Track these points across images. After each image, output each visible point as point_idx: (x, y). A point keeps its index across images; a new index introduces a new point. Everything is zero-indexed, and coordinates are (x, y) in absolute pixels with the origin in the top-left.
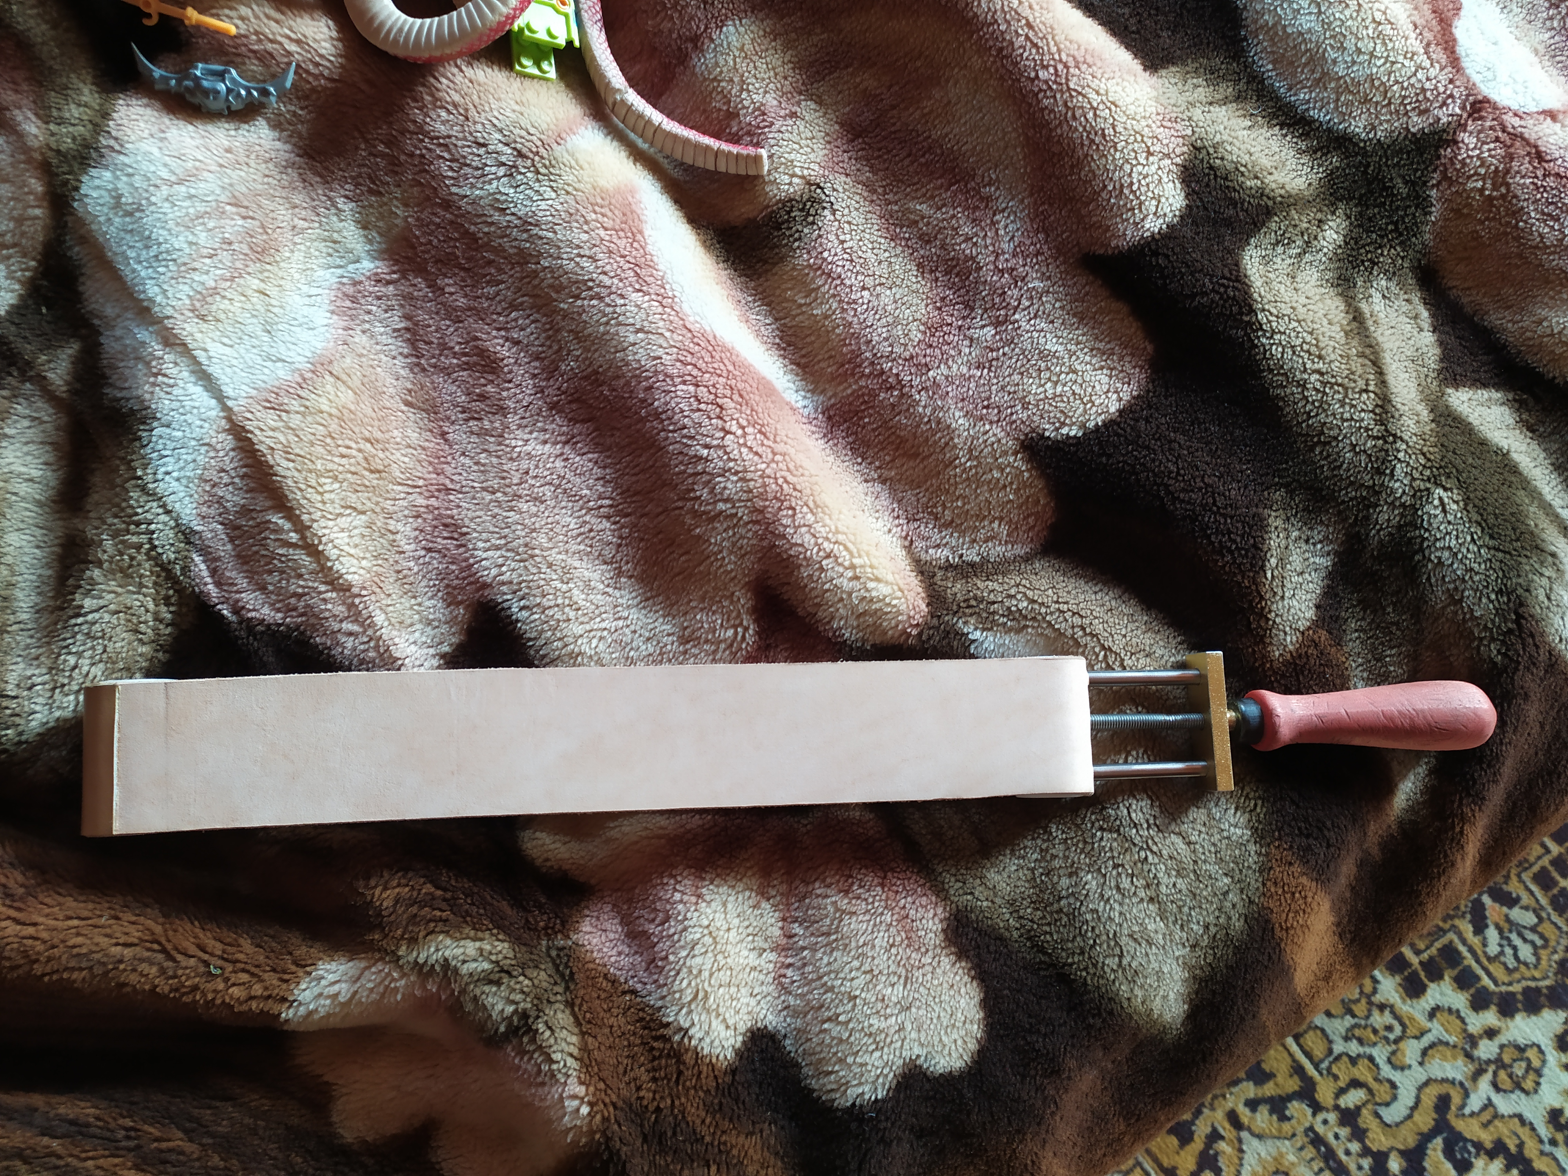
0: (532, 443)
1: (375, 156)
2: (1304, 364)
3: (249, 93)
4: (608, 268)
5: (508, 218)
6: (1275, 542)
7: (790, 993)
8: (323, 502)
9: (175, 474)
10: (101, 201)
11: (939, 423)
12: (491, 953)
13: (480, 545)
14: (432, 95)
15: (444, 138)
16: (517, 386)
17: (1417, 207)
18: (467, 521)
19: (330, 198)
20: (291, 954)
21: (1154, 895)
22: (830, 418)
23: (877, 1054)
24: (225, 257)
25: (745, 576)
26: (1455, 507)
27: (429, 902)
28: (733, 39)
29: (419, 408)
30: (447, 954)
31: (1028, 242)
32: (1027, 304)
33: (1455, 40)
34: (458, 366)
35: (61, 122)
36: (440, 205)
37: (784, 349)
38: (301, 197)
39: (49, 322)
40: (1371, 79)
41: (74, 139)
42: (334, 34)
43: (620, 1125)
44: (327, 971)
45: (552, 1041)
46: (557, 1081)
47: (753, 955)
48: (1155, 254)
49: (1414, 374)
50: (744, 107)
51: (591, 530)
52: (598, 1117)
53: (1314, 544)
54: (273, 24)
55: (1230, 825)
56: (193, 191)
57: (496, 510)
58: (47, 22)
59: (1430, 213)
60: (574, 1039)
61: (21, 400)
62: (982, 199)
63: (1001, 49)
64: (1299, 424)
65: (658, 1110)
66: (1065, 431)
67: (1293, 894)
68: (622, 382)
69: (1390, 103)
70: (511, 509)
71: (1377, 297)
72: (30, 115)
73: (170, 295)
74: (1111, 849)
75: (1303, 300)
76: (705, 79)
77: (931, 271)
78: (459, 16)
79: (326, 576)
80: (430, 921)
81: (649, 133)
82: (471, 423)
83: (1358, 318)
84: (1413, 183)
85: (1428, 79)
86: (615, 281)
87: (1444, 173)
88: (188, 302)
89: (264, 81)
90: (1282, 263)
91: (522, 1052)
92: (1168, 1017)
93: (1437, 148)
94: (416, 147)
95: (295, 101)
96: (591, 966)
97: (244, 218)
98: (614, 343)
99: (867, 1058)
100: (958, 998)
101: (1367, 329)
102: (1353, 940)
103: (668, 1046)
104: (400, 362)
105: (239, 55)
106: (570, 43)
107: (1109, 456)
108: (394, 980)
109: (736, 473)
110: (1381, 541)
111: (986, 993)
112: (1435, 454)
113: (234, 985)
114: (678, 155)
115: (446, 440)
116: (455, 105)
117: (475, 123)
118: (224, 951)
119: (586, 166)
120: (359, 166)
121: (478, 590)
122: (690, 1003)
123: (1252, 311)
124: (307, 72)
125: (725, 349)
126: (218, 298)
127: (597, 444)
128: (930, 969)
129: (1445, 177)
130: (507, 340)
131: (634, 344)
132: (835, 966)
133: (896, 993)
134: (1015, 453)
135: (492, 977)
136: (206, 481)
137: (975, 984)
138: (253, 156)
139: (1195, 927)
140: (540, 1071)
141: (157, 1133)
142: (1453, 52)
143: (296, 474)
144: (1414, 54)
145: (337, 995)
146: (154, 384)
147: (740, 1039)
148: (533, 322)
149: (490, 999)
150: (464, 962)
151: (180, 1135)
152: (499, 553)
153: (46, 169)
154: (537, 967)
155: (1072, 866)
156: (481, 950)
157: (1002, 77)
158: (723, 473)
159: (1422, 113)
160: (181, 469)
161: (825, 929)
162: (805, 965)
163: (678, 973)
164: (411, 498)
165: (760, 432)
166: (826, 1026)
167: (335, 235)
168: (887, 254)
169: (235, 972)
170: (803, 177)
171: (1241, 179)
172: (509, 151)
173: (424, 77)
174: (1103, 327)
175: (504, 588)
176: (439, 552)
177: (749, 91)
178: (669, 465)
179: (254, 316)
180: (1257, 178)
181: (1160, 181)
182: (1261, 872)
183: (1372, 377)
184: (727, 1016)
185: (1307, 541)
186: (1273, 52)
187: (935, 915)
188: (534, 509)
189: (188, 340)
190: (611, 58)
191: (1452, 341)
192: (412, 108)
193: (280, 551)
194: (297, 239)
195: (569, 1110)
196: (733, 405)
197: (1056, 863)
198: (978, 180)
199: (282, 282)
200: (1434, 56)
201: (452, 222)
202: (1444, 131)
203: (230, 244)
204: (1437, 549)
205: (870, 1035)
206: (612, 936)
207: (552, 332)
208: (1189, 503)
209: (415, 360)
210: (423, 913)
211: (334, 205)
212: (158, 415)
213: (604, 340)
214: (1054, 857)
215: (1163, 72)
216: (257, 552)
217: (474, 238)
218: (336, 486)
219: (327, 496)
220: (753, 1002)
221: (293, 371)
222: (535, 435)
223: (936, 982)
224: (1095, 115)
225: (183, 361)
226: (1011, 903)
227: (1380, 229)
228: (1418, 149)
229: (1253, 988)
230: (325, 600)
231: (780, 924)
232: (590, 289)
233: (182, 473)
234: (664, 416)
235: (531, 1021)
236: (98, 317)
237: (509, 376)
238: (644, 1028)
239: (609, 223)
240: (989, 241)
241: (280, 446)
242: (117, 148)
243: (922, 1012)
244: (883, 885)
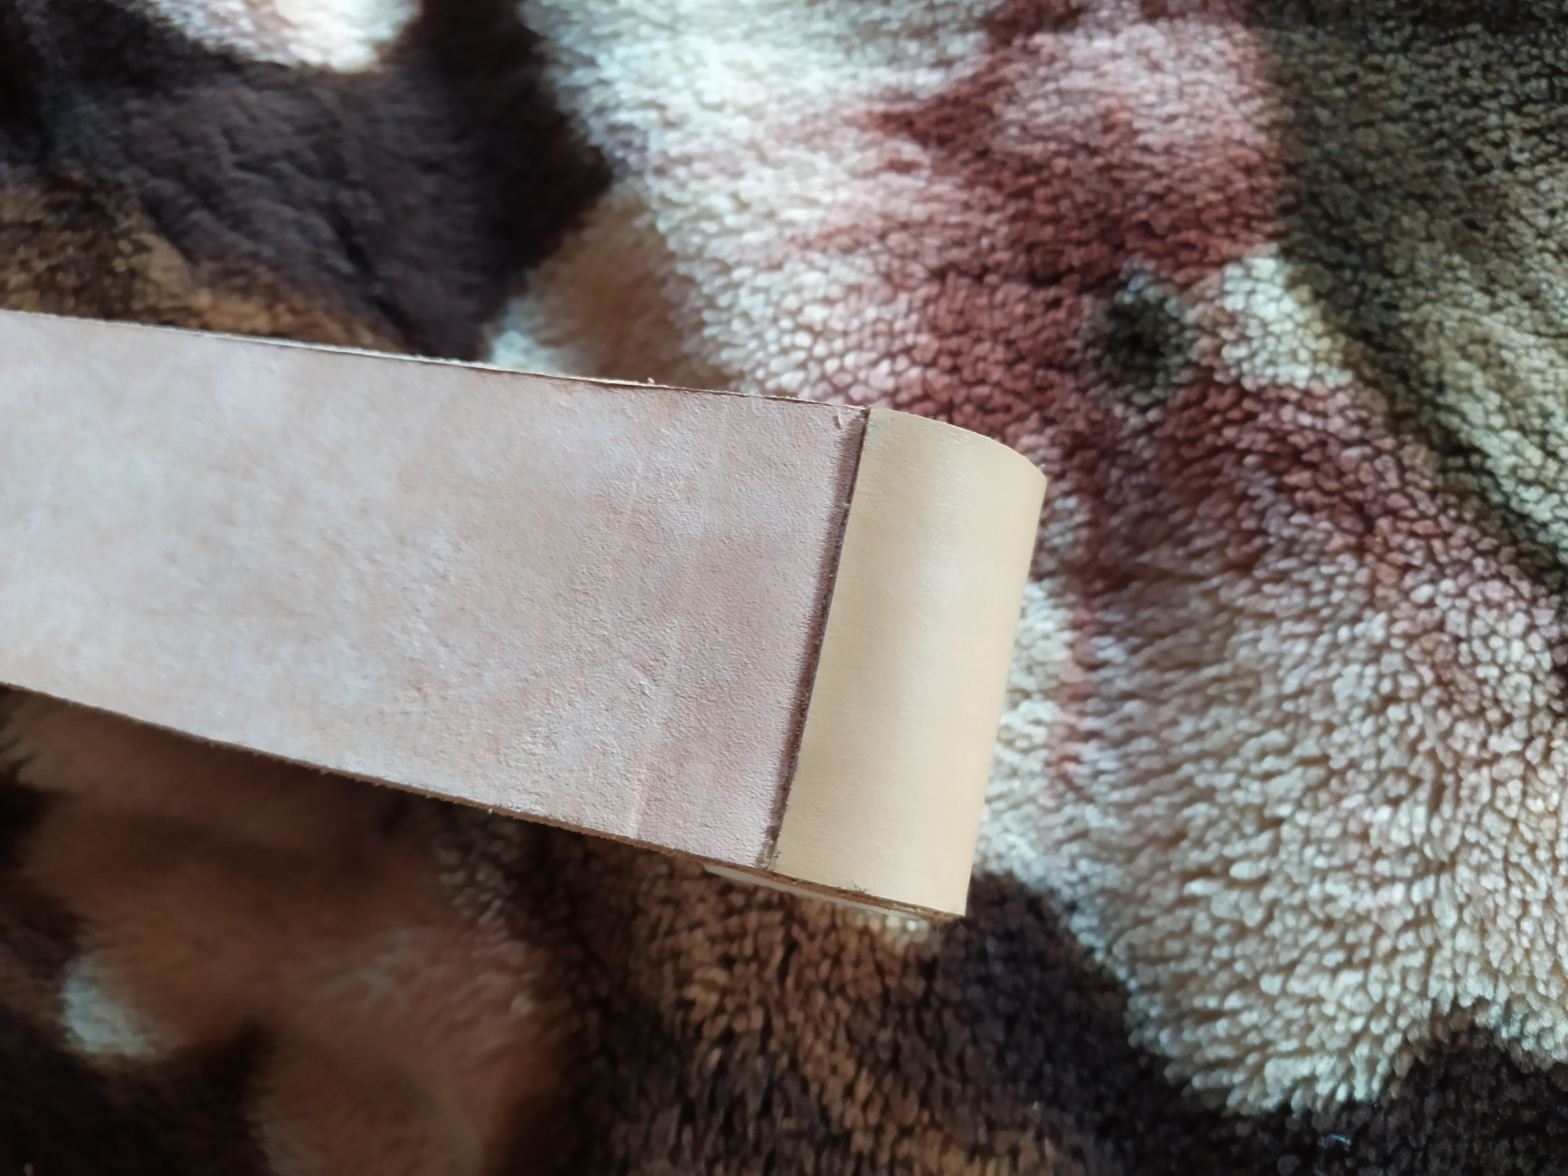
7: (1089, 800)
23: (1350, 978)
47: (997, 704)
65: (728, 1038)
99: (1320, 984)
128: (1517, 768)
132: (1216, 741)
161: (1186, 655)
162: (1130, 735)
166: (1196, 887)
205: (1329, 924)
223: (1537, 805)
231: (1068, 636)
243: (1492, 881)
244: (1359, 551)
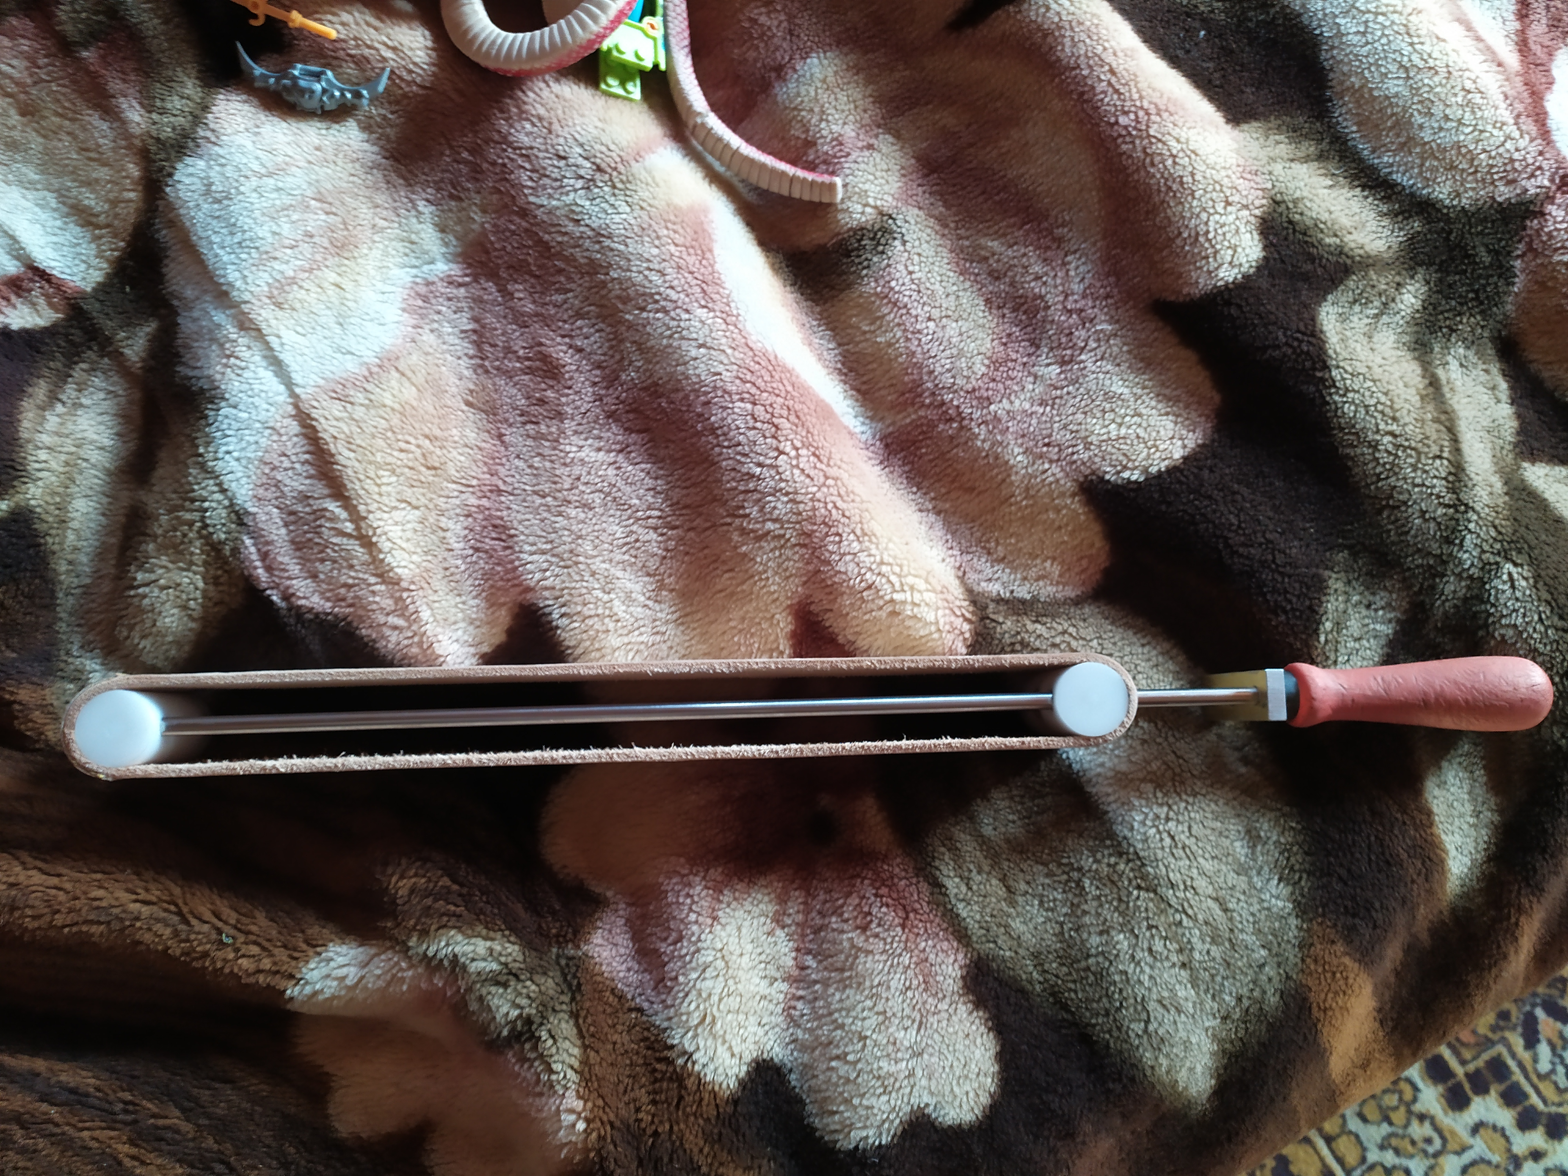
0: (586, 450)
1: (458, 162)
2: (1377, 425)
3: (343, 95)
4: (676, 283)
5: (582, 229)
6: (1333, 605)
7: (799, 1026)
8: (380, 495)
9: (235, 454)
10: (193, 188)
11: (997, 458)
12: (500, 954)
13: (527, 548)
14: (518, 107)
15: (527, 148)
16: (576, 393)
17: (1500, 277)
18: (515, 524)
19: (411, 201)
20: (303, 932)
21: (1186, 961)
22: (887, 446)
23: (884, 1098)
24: (306, 248)
25: (788, 598)
26: (1524, 583)
27: (444, 895)
28: (816, 70)
29: (480, 409)
30: (457, 950)
31: (1098, 284)
32: (1094, 345)
33: (1546, 113)
34: (521, 369)
35: (163, 112)
36: (517, 213)
37: (846, 375)
38: (384, 197)
39: (131, 301)
40: (1458, 146)
41: (174, 129)
42: (429, 44)
43: (615, 1146)
44: (337, 953)
45: (554, 1050)
46: (555, 1092)
47: (764, 983)
48: (1228, 303)
49: (1490, 445)
50: (822, 137)
51: (637, 541)
52: (594, 1135)
53: (1376, 610)
54: (372, 31)
55: (1272, 896)
56: (280, 184)
57: (545, 515)
58: (159, 17)
59: (1513, 284)
60: (576, 1051)
61: (99, 374)
62: (1054, 240)
63: (1082, 94)
64: (1368, 486)
65: (656, 1134)
66: (1126, 475)
67: (1334, 974)
68: (681, 395)
69: (1476, 172)
70: (560, 514)
71: (1454, 365)
72: (135, 103)
73: (249, 280)
74: (1147, 910)
75: (1379, 360)
76: (786, 108)
77: (999, 308)
78: (551, 32)
79: (376, 568)
80: (444, 914)
81: (727, 157)
82: (528, 427)
83: (1434, 383)
84: (1497, 253)
85: (1517, 150)
86: (682, 296)
87: (1530, 244)
88: (266, 289)
89: (358, 84)
90: (1359, 322)
91: (523, 1060)
92: (1193, 1091)
93: (1524, 218)
94: (499, 157)
95: (386, 105)
96: (599, 979)
97: (327, 213)
98: (676, 356)
99: (873, 1101)
100: (972, 1048)
101: (1443, 395)
102: (1394, 1028)
103: (671, 1069)
104: (464, 362)
105: (336, 58)
106: (656, 66)
107: (1169, 504)
108: (401, 970)
109: (787, 494)
110: (1445, 613)
111: (1003, 1046)
112: (1507, 527)
113: (243, 956)
114: (754, 179)
115: (503, 442)
116: (540, 119)
117: (558, 136)
118: (238, 921)
119: (661, 184)
120: (443, 171)
121: (521, 593)
122: (697, 1026)
123: (1326, 367)
124: (400, 78)
125: (786, 370)
126: (295, 287)
127: (650, 455)
128: (946, 1015)
129: (1530, 248)
130: (571, 347)
131: (696, 359)
132: (847, 1003)
133: (910, 1037)
134: (1073, 495)
135: (500, 978)
136: (266, 463)
137: (991, 1035)
138: (341, 155)
139: (1227, 998)
140: (538, 1080)
141: (155, 1110)
142: (1544, 125)
143: (357, 464)
144: (1503, 124)
145: (343, 979)
146: (226, 366)
147: (744, 1068)
148: (597, 331)
149: (496, 1001)
150: (473, 960)
151: (177, 1113)
152: (544, 557)
153: (145, 156)
154: (545, 974)
155: (1104, 923)
156: (491, 950)
157: (1081, 121)
158: (775, 491)
159: (1509, 183)
160: (243, 449)
161: (839, 965)
162: (816, 999)
163: (687, 995)
164: (463, 496)
165: (814, 454)
166: (834, 1064)
167: (413, 237)
168: (955, 288)
169: (246, 943)
170: (876, 207)
171: (1321, 236)
172: (589, 165)
173: (512, 89)
174: (1171, 374)
175: (546, 594)
176: (486, 552)
177: (828, 121)
178: (720, 481)
179: (328, 308)
180: (1336, 236)
181: (1237, 231)
182: (1301, 947)
183: (1446, 443)
184: (733, 1043)
185: (1368, 607)
186: (1358, 114)
187: (955, 961)
188: (582, 516)
189: (263, 326)
190: (696, 82)
191: (1531, 415)
192: (498, 119)
193: (334, 540)
194: (376, 238)
195: (565, 1124)
196: (788, 425)
197: (1087, 920)
198: (1051, 220)
199: (358, 278)
200: (1524, 127)
201: (526, 230)
202: (1531, 202)
203: (312, 236)
204: (1502, 626)
205: (879, 1078)
206: (622, 951)
207: (616, 341)
208: (1247, 558)
209: (479, 361)
210: (437, 905)
211: (415, 207)
212: (227, 396)
213: (666, 353)
214: (1085, 913)
215: (1245, 127)
216: (310, 540)
217: (547, 246)
218: (394, 479)
219: (384, 489)
220: (761, 1032)
221: (361, 364)
222: (590, 441)
223: (951, 1030)
224: (1175, 163)
225: (257, 346)
226: (1036, 955)
227: (1460, 296)
228: (1503, 219)
229: (1285, 1068)
230: (374, 593)
231: (794, 954)
232: (657, 302)
233: (243, 454)
234: (719, 432)
235: (534, 1027)
236: (177, 298)
237: (569, 383)
238: (648, 1048)
239: (679, 240)
240: (1059, 281)
241: (342, 436)
242: (213, 139)
243: (934, 1059)
244: (903, 926)
